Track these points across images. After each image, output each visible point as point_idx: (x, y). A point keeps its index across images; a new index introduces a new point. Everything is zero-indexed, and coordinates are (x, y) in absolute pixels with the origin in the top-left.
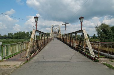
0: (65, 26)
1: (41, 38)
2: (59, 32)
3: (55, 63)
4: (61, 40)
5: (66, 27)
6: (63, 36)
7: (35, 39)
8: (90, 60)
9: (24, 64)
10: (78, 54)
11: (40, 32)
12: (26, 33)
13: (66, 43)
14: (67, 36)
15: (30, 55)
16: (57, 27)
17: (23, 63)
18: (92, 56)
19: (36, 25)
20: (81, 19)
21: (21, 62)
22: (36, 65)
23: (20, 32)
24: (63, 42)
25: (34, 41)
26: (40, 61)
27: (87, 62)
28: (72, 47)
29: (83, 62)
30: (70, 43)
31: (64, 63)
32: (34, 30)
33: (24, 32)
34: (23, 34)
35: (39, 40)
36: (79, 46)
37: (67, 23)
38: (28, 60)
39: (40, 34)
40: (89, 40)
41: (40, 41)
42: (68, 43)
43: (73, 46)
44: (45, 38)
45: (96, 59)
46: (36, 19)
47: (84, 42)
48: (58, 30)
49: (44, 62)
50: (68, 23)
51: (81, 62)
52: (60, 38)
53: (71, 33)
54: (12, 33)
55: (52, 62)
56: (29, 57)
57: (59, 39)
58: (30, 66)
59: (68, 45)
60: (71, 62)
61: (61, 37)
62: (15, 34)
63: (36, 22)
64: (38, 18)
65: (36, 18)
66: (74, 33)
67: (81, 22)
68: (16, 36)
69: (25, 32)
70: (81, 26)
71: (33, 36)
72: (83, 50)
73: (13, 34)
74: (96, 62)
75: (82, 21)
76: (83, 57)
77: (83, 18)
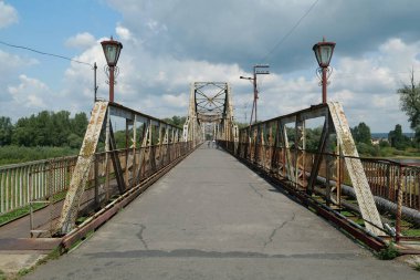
0: (250, 83)
1: (134, 140)
2: (224, 115)
3: (191, 259)
4: (232, 154)
5: (256, 92)
6: (242, 130)
7: (107, 149)
8: (360, 250)
9: (41, 262)
10: (307, 217)
11: (131, 115)
12: (72, 116)
13: (255, 168)
14: (259, 130)
15: (78, 223)
16: (218, 91)
17: (41, 257)
18: (369, 228)
19: (112, 82)
20: (322, 50)
21: (27, 257)
22: (95, 270)
23: (45, 114)
24: (244, 160)
25: (98, 158)
26: (122, 250)
27: (343, 256)
28: (280, 185)
29: (324, 256)
30: (274, 164)
31: (230, 259)
32: (100, 104)
33: (64, 115)
34: (59, 123)
35: (127, 152)
36: (312, 180)
37: (260, 70)
38: (62, 245)
39: (129, 122)
40: (356, 154)
41: (131, 157)
42: (266, 164)
43: (287, 179)
44: (154, 141)
45: (387, 242)
46: (112, 54)
47: (337, 162)
48: (219, 104)
49: (138, 254)
50: (265, 70)
51: (315, 256)
52: (232, 143)
53: (280, 120)
54: (8, 120)
55: (177, 253)
56: (71, 232)
57: (225, 146)
58: (71, 274)
59: (262, 174)
60: (266, 256)
61: (236, 140)
62: (22, 123)
63: (112, 66)
64: (119, 46)
65: (112, 47)
66: (290, 117)
67: (324, 67)
68: (26, 131)
69: (68, 114)
70: (324, 82)
71: (92, 133)
72: (329, 202)
73: (14, 122)
74: (386, 257)
75: (324, 61)
76: (328, 233)
77: (332, 45)
